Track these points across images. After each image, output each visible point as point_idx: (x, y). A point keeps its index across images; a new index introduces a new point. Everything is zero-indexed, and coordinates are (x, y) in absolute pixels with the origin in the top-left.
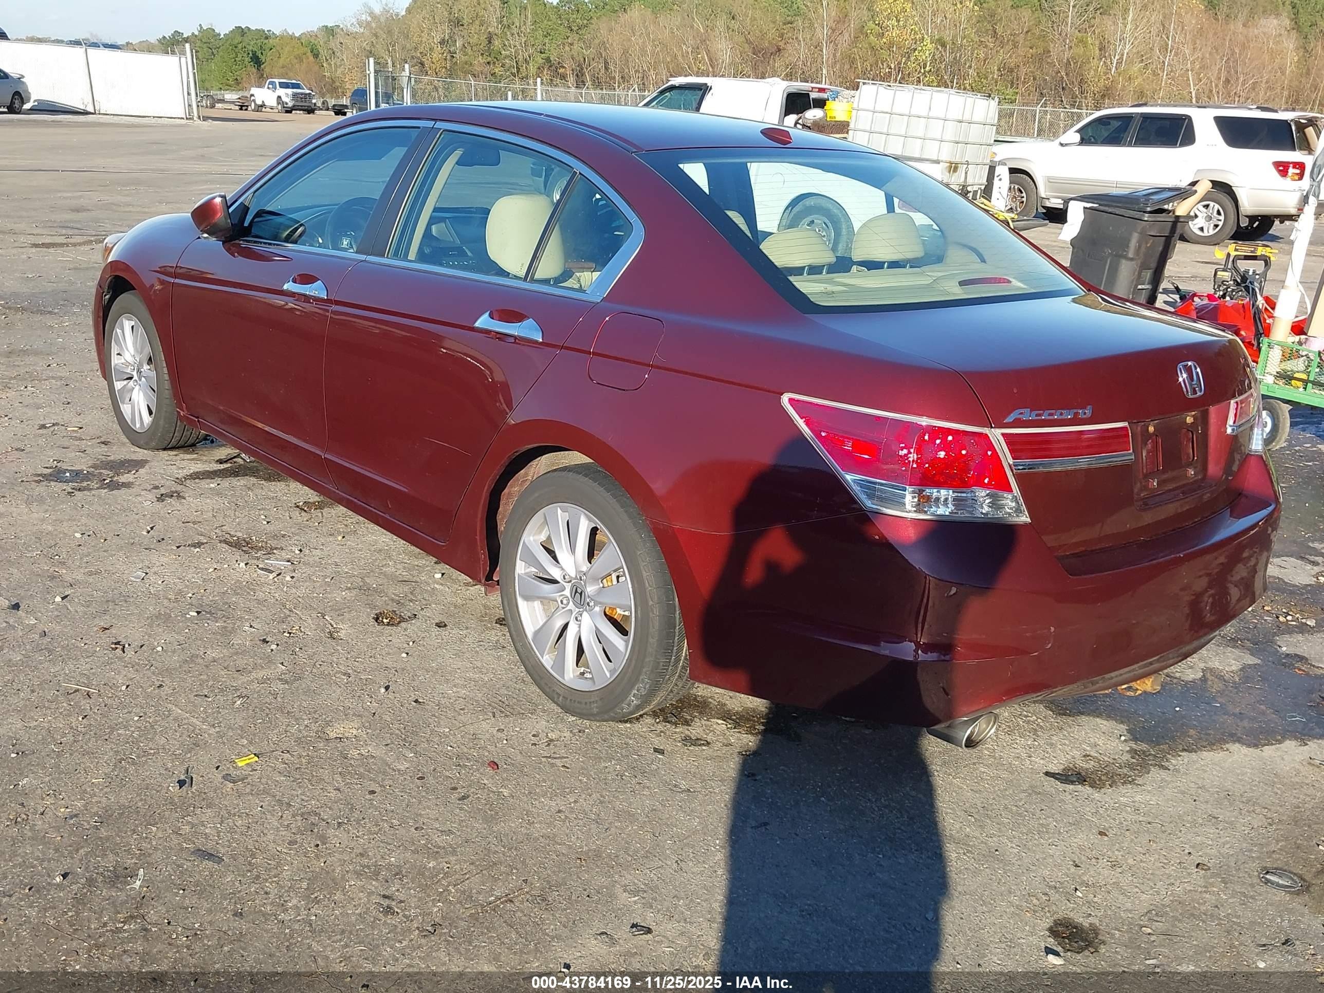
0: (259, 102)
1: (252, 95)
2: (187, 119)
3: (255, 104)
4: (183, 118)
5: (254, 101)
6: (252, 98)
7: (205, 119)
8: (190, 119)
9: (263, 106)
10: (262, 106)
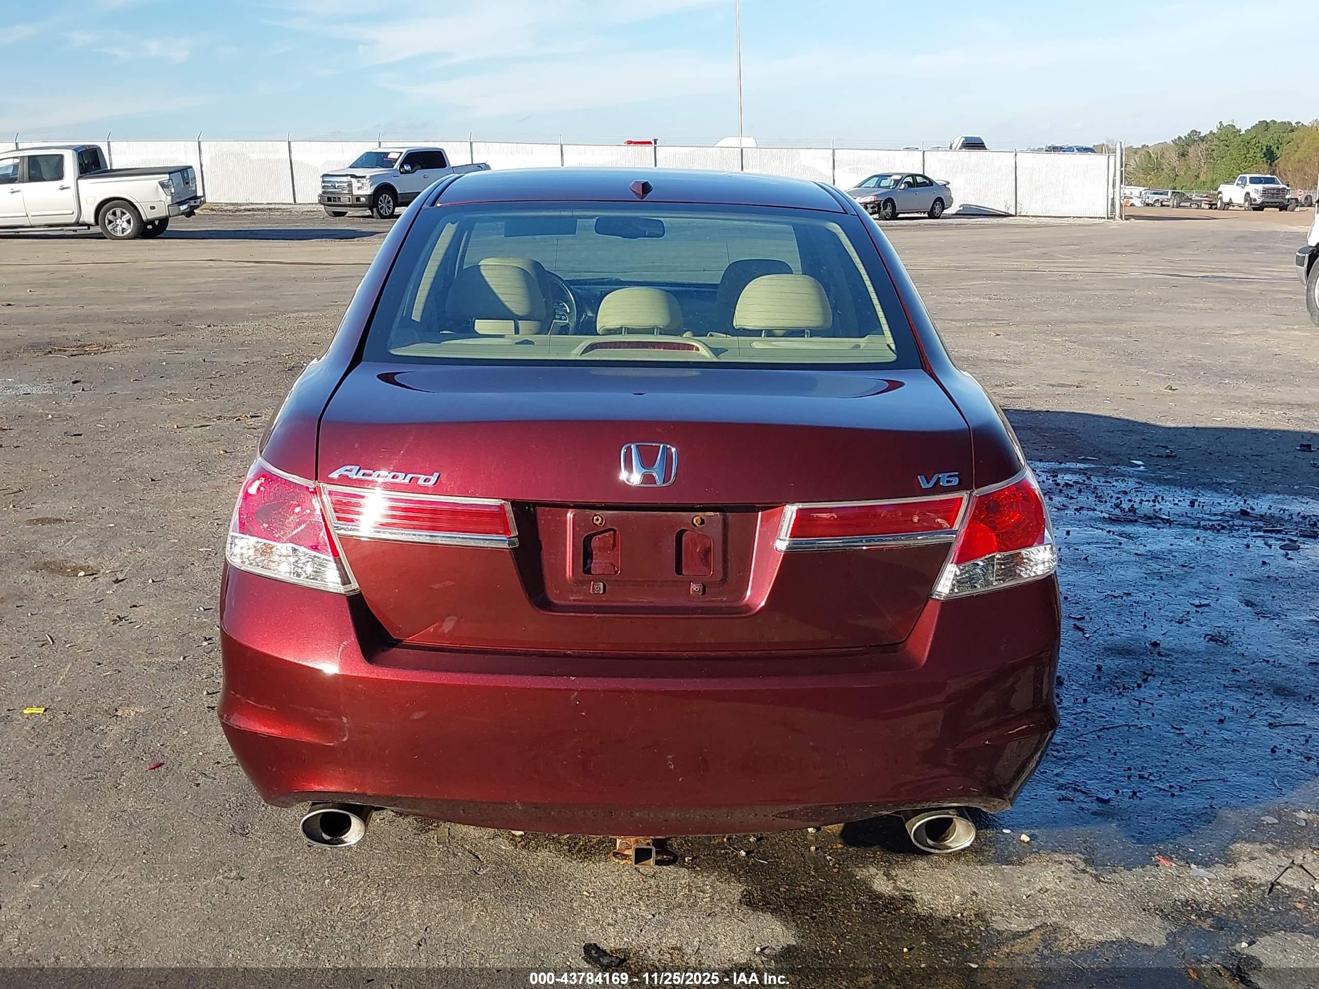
0: (1226, 200)
1: (1220, 193)
2: (1108, 218)
3: (1222, 202)
4: (1104, 218)
5: (1221, 198)
6: (1220, 195)
7: (1128, 218)
8: (1111, 218)
9: (1230, 203)
10: (1228, 204)
